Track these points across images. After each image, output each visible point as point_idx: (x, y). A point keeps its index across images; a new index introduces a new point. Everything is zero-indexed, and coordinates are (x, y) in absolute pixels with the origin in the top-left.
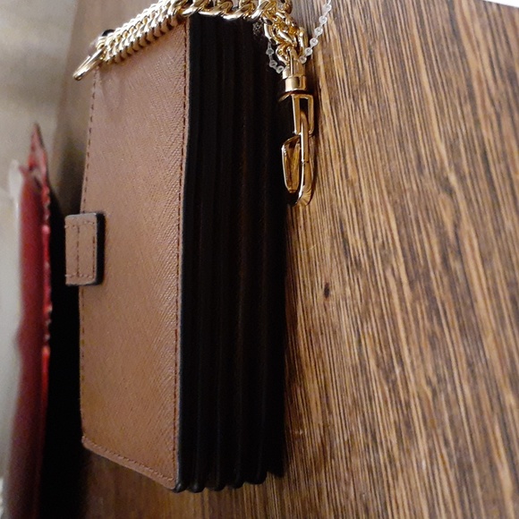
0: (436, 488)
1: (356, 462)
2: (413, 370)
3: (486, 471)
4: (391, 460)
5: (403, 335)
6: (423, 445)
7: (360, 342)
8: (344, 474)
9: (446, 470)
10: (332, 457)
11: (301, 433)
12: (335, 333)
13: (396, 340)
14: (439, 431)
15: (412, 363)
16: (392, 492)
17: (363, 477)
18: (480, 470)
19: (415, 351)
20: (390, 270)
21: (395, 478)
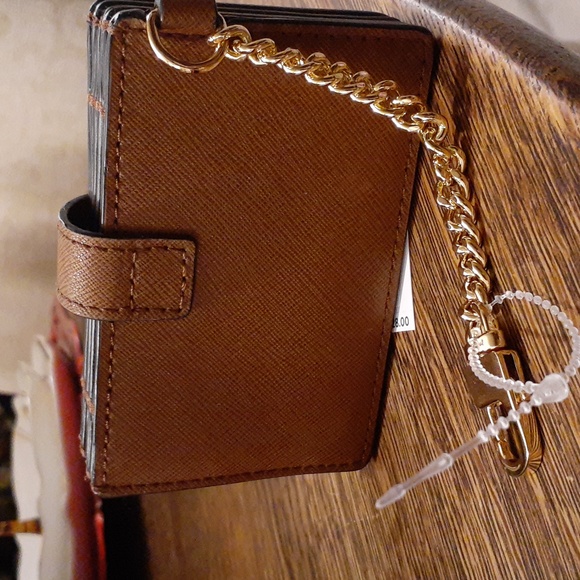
0: (492, 519)
1: (428, 523)
2: (462, 434)
3: (526, 493)
4: (455, 510)
5: (450, 409)
6: (477, 490)
7: (417, 424)
8: (419, 537)
9: (497, 503)
10: (407, 526)
11: (377, 516)
12: (395, 422)
13: (446, 415)
14: (488, 475)
15: (460, 429)
16: (460, 536)
17: (435, 534)
18: (521, 494)
19: (461, 418)
20: (432, 361)
21: (460, 524)
